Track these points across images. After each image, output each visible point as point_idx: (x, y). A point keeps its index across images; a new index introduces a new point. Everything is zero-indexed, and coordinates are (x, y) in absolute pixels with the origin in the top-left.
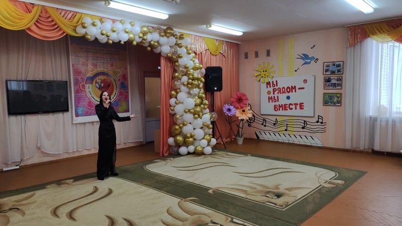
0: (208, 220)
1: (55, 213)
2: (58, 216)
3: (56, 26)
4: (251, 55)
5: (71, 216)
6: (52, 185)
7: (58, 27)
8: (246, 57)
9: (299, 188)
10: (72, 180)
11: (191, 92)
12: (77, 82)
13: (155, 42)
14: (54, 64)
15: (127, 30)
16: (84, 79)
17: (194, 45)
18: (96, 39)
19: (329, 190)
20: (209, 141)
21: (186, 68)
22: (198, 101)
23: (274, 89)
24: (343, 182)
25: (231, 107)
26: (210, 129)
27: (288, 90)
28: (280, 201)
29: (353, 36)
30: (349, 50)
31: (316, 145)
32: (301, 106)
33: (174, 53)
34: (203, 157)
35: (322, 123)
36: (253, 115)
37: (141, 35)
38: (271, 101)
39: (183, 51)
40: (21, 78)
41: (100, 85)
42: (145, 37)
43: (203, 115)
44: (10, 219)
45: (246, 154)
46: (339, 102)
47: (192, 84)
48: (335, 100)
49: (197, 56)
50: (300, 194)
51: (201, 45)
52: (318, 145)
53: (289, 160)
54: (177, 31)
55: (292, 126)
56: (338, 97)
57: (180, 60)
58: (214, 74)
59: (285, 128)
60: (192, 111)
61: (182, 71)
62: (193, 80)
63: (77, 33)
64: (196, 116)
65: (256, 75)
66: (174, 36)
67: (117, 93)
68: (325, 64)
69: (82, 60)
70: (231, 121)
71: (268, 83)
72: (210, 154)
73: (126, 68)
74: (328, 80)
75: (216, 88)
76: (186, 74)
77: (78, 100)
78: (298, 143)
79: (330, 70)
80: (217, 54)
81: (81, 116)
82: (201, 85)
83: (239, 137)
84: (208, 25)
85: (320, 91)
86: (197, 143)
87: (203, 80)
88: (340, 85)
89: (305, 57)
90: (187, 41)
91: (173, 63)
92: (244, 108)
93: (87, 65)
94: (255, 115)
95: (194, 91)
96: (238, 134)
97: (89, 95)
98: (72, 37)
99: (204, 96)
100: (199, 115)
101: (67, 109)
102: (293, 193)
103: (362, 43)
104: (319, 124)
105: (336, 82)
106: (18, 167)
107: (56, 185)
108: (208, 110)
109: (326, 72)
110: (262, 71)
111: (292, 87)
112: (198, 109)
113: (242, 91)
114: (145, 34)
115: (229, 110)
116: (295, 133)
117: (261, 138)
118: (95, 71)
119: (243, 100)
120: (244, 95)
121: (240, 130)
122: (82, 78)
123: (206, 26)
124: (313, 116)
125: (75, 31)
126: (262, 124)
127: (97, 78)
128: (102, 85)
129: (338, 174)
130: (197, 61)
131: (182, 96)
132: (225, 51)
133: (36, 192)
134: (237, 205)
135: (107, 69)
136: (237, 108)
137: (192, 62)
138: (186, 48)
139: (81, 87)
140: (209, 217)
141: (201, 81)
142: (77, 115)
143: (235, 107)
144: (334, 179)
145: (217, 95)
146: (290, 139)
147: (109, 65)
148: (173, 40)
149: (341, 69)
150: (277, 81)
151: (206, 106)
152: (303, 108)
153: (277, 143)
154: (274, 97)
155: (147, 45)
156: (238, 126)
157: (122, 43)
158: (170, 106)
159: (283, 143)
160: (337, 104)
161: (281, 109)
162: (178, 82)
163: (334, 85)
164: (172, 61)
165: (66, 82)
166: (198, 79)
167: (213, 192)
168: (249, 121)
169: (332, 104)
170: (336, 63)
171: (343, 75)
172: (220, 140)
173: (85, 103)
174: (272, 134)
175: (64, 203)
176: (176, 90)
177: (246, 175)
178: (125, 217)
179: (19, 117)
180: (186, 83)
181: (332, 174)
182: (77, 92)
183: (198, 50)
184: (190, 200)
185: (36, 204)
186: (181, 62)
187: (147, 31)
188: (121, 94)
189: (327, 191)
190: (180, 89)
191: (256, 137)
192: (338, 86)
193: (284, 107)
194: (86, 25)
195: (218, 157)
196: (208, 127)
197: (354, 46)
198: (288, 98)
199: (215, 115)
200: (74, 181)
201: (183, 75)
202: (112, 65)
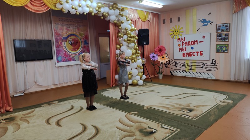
0: (146, 126)
1: (48, 122)
2: (50, 124)
3: (43, 4)
4: (168, 21)
5: (58, 123)
6: (45, 105)
7: (45, 4)
8: (164, 22)
9: (204, 106)
10: (57, 102)
11: (130, 45)
12: (57, 41)
13: (106, 13)
14: (42, 29)
15: (88, 5)
16: (61, 38)
17: (131, 15)
18: (69, 11)
19: (224, 107)
20: (141, 77)
21: (126, 30)
22: (134, 51)
23: (182, 43)
24: (232, 102)
25: (155, 55)
26: (141, 69)
27: (192, 43)
28: (192, 114)
29: (237, 5)
30: (234, 15)
31: (211, 78)
32: (201, 53)
33: (118, 21)
34: (138, 86)
35: (215, 64)
36: (169, 60)
37: (97, 9)
38: (180, 50)
39: (123, 19)
40: (23, 38)
41: (71, 42)
42: (100, 10)
43: (137, 60)
44: (20, 126)
45: (165, 85)
46: (227, 50)
47: (130, 40)
48: (224, 49)
49: (133, 22)
50: (205, 110)
51: (135, 15)
52: (212, 79)
53: (194, 88)
54: (120, 6)
55: (195, 66)
56: (226, 47)
57: (122, 25)
58: (144, 34)
59: (190, 68)
60: (130, 58)
61: (124, 32)
62: (130, 38)
63: (56, 8)
64: (133, 61)
65: (171, 34)
66: (118, 9)
67: (82, 47)
68: (217, 25)
69: (60, 26)
70: (155, 64)
71: (179, 39)
72: (142, 85)
73: (87, 31)
74: (219, 36)
75: (145, 43)
76: (126, 34)
77: (58, 52)
78: (199, 77)
79: (221, 29)
80: (145, 20)
81: (61, 62)
82: (136, 41)
83: (160, 74)
84: (141, 1)
85: (214, 43)
86: (133, 78)
87: (137, 38)
88: (228, 39)
89: (204, 21)
90: (127, 12)
91: (117, 27)
92: (164, 56)
93: (63, 30)
94: (170, 60)
95: (131, 45)
96: (159, 72)
97: (65, 49)
98: (53, 11)
99: (137, 48)
100: (135, 60)
101: (52, 58)
102: (200, 108)
103: (243, 10)
104: (213, 64)
105: (225, 37)
106: (23, 94)
107: (48, 105)
108: (140, 57)
109: (218, 30)
110: (175, 31)
111: (195, 41)
112: (134, 56)
113: (161, 44)
114: (99, 8)
115: (154, 57)
116: (196, 71)
117: (174, 74)
118: (68, 33)
119: (162, 50)
120: (163, 47)
121: (161, 69)
122: (60, 38)
123: (138, 2)
124: (209, 60)
125: (55, 6)
126: (175, 66)
127: (70, 38)
128: (73, 42)
129: (228, 97)
130: (133, 25)
131: (124, 48)
132: (150, 19)
133: (35, 109)
134: (164, 117)
135: (75, 32)
136: (159, 56)
137: (130, 26)
138: (126, 17)
139: (60, 44)
140: (146, 124)
141: (136, 38)
142: (58, 62)
143: (157, 55)
144: (226, 100)
145: (146, 47)
146: (194, 75)
147: (77, 30)
148: (117, 12)
149: (228, 28)
150: (184, 38)
151: (139, 55)
152: (202, 55)
153: (185, 77)
154: (183, 48)
155: (101, 15)
156: (160, 67)
157: (85, 14)
158: (116, 55)
159: (188, 78)
160: (225, 52)
161: (187, 55)
162: (121, 39)
163: (224, 39)
164: (117, 25)
165: (51, 40)
166: (134, 37)
167: (147, 108)
168: (166, 64)
169: (222, 52)
170: (225, 24)
171: (229, 32)
172: (148, 76)
173: (63, 54)
174: (181, 72)
175: (53, 116)
176: (120, 45)
177: (167, 97)
178: (93, 124)
179: (22, 63)
180: (126, 40)
181: (224, 97)
182: (57, 47)
183: (133, 18)
184: (133, 114)
185: (35, 117)
186: (123, 26)
187: (101, 6)
188: (84, 47)
189: (222, 108)
190: (122, 44)
191: (170, 74)
192: (226, 40)
193: (190, 54)
194: (62, 2)
195: (147, 87)
196: (140, 67)
197: (238, 12)
198: (192, 48)
199: (145, 60)
200: (58, 102)
201: (124, 35)
202: (78, 30)
